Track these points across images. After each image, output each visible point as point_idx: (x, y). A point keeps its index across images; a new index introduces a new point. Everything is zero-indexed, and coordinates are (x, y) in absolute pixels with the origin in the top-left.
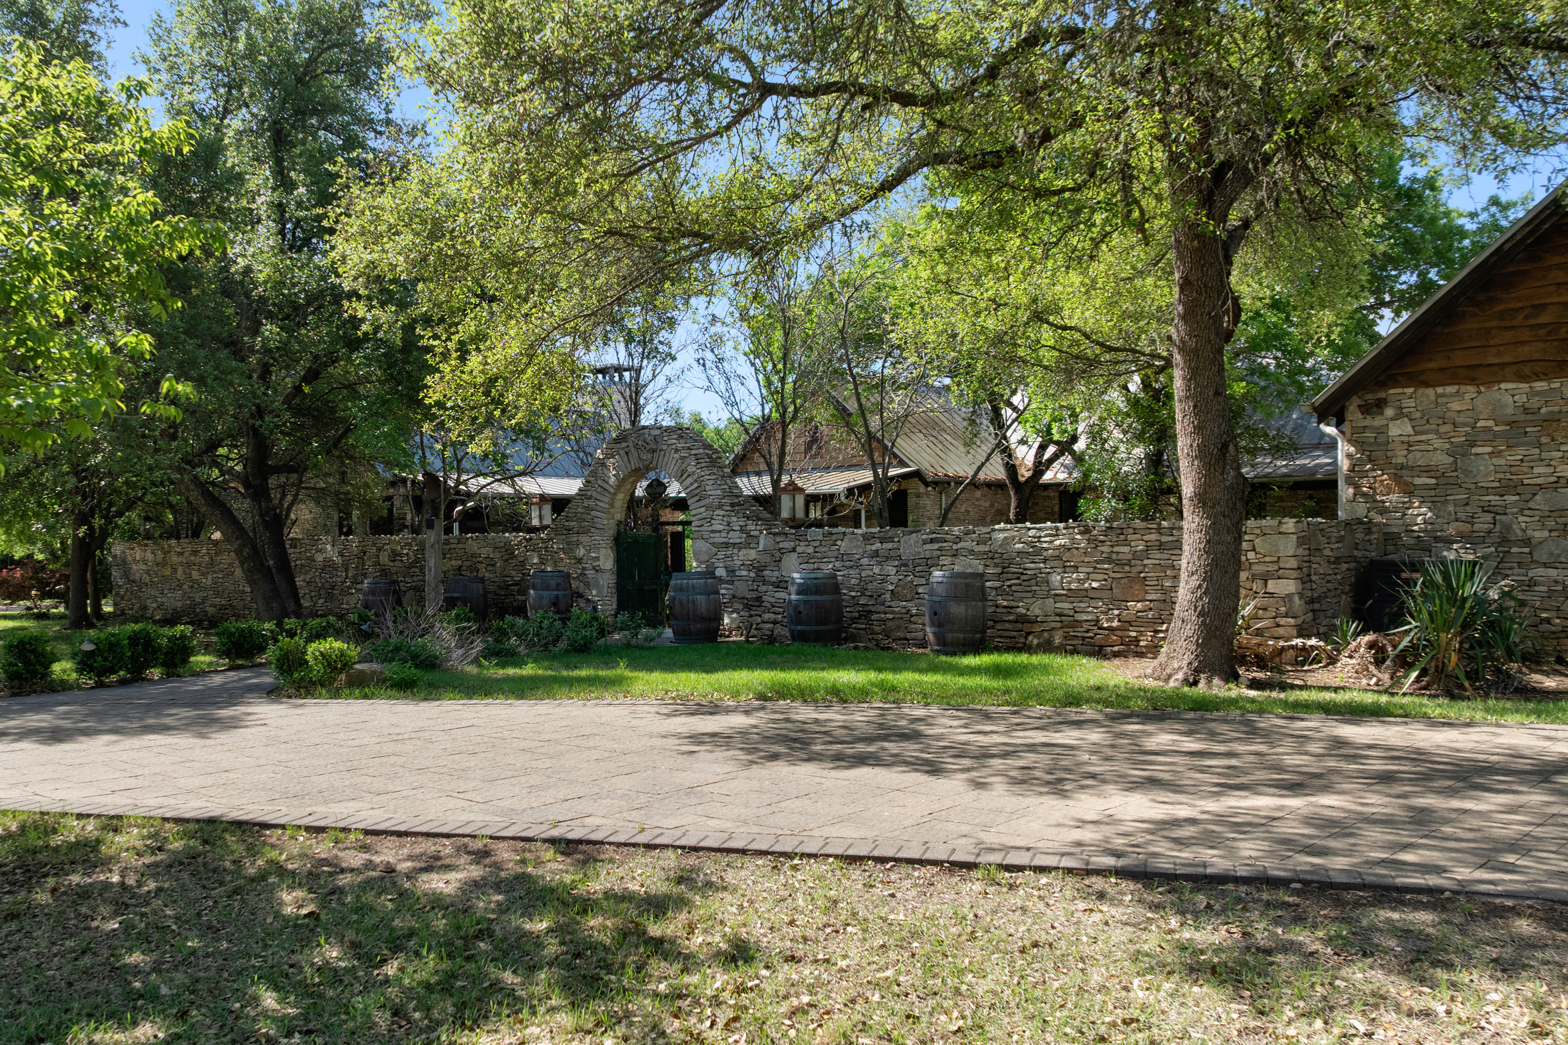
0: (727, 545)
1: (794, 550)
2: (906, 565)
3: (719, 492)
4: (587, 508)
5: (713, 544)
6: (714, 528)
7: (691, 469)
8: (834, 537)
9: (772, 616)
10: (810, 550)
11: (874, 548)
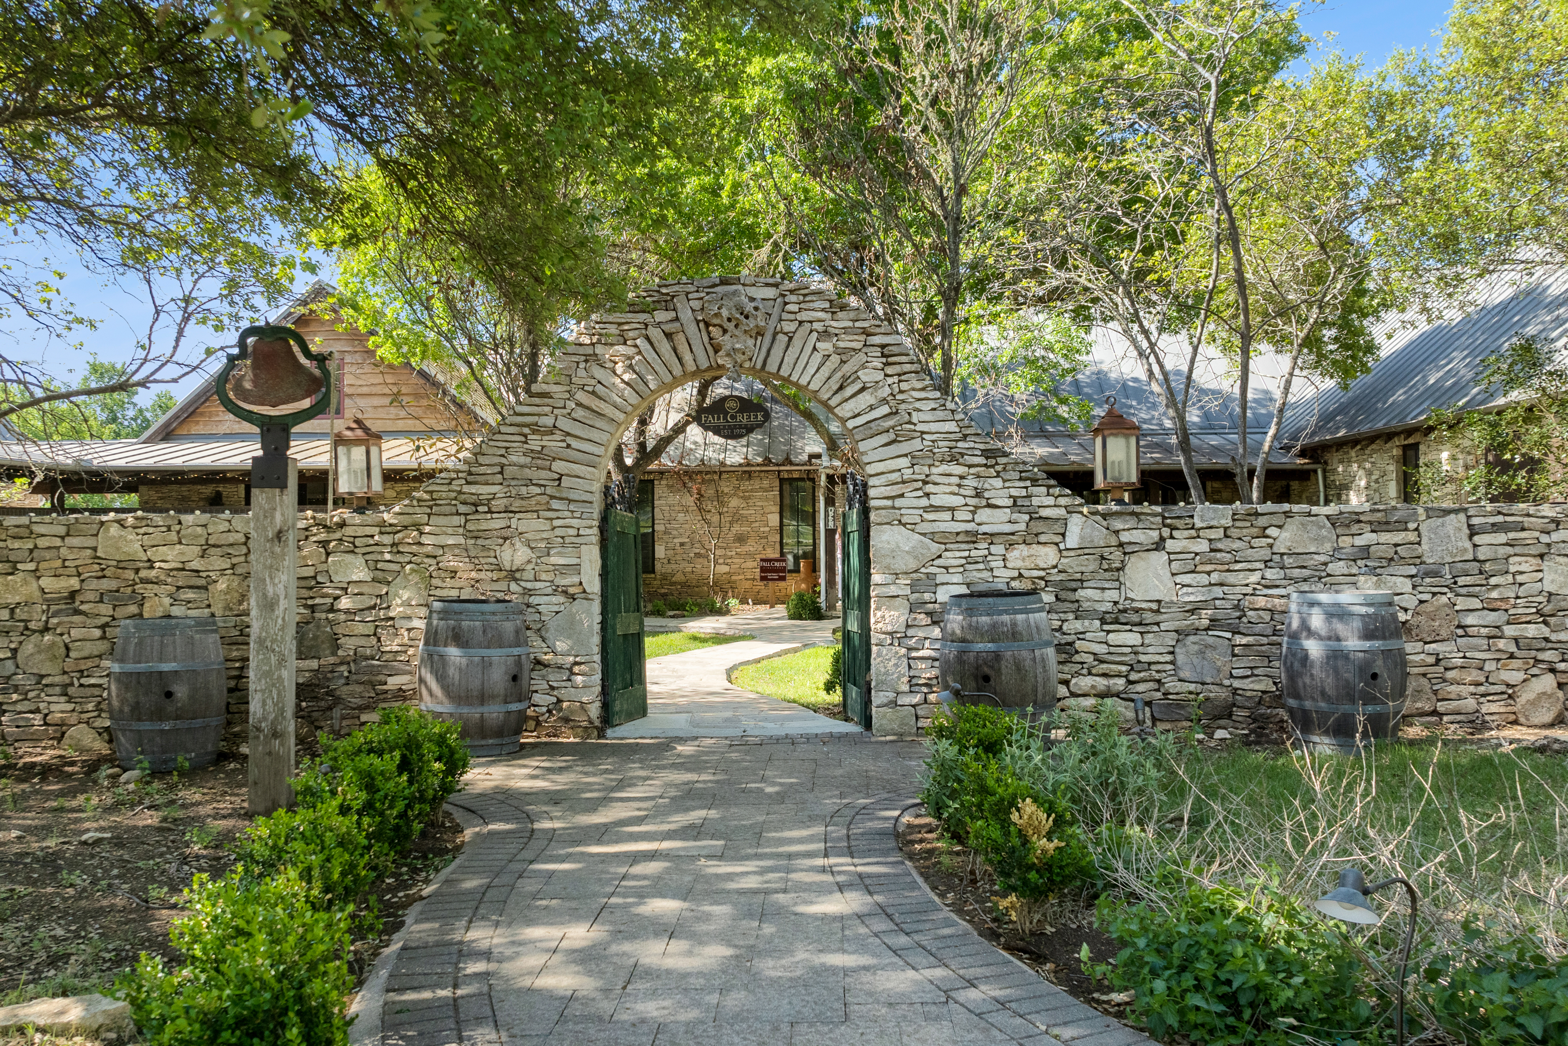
0: (973, 538)
1: (1159, 545)
2: (1436, 574)
3: (952, 426)
4: (540, 454)
5: (932, 536)
6: (935, 501)
7: (867, 376)
8: (1262, 521)
9: (1101, 683)
10: (1202, 546)
11: (1359, 541)
